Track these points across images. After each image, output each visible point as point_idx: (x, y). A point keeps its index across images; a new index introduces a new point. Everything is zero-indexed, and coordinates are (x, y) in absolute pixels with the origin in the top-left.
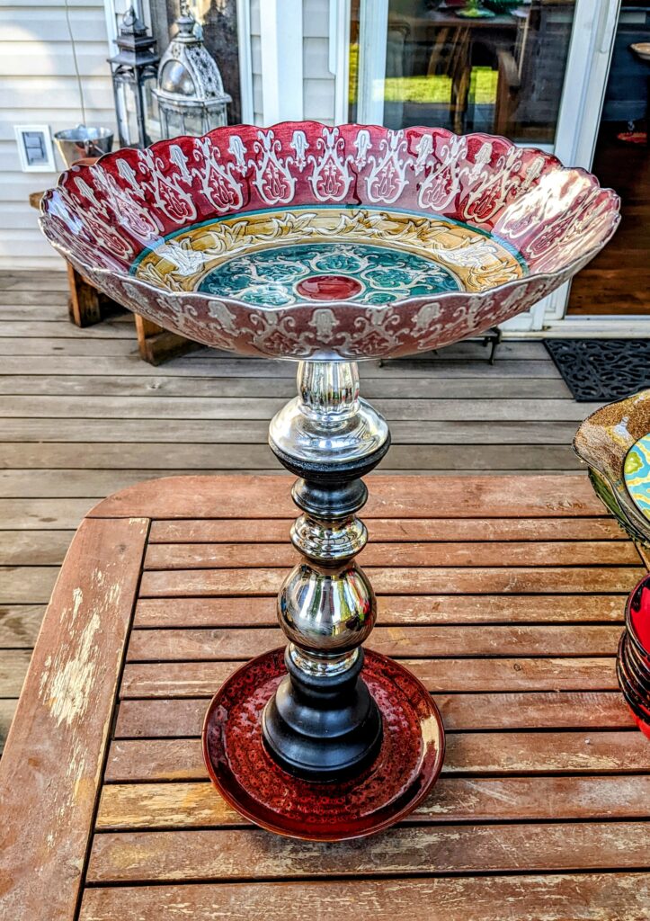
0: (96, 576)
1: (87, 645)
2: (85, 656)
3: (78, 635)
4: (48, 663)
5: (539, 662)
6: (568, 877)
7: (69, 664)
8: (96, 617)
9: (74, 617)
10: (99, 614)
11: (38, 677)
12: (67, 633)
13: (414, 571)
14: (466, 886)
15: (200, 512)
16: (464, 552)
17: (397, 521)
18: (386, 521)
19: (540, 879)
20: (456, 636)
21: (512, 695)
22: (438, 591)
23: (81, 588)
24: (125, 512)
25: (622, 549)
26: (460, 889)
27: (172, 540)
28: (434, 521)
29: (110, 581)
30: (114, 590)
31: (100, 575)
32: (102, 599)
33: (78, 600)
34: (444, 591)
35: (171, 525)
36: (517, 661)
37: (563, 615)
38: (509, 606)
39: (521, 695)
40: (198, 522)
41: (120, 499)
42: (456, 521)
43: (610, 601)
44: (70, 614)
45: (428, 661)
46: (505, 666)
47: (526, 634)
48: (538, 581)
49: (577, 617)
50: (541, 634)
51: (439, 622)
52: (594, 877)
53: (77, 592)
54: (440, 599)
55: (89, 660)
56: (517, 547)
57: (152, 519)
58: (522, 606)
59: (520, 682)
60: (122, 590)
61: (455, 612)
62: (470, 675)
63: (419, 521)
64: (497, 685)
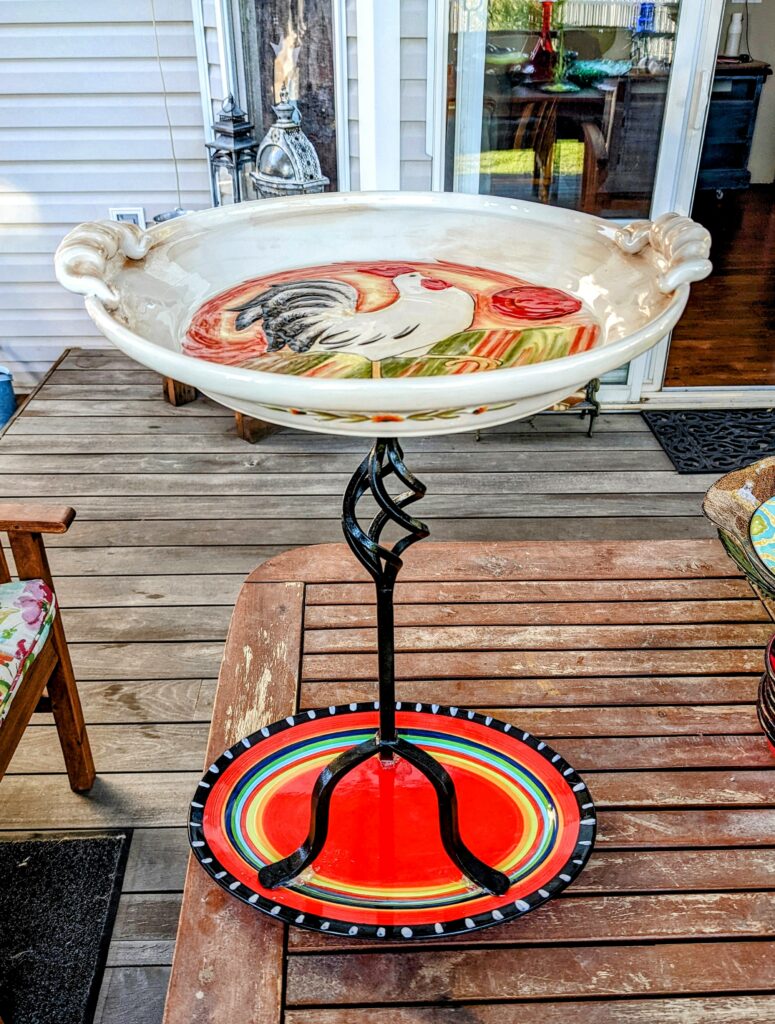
0: (262, 634)
1: (262, 697)
2: (262, 706)
3: (253, 687)
4: (229, 712)
5: (682, 709)
6: (725, 896)
7: (249, 713)
8: (267, 671)
9: (247, 671)
10: (270, 669)
11: (222, 724)
12: (243, 685)
13: (556, 629)
14: (633, 904)
15: (349, 576)
16: (601, 611)
17: (535, 583)
18: (524, 583)
19: (699, 897)
20: (602, 687)
21: (659, 739)
22: (581, 646)
23: (250, 646)
24: (281, 577)
25: (751, 607)
26: (628, 905)
27: (327, 601)
28: (570, 583)
29: (276, 639)
30: (281, 648)
31: (265, 633)
32: (270, 655)
33: (249, 657)
34: (587, 646)
35: (325, 589)
36: (661, 708)
37: (700, 667)
38: (649, 660)
39: (667, 738)
40: (349, 585)
41: (274, 565)
42: (591, 583)
43: (745, 654)
44: (244, 668)
45: (578, 709)
46: (650, 713)
47: (666, 684)
48: (674, 636)
49: (713, 669)
50: (681, 685)
51: (584, 675)
52: (749, 896)
53: (247, 649)
54: (584, 654)
55: (267, 709)
56: (651, 606)
57: (306, 584)
58: (661, 659)
59: (665, 727)
60: (288, 647)
61: (599, 665)
62: (619, 721)
63: (556, 583)
64: (644, 730)
